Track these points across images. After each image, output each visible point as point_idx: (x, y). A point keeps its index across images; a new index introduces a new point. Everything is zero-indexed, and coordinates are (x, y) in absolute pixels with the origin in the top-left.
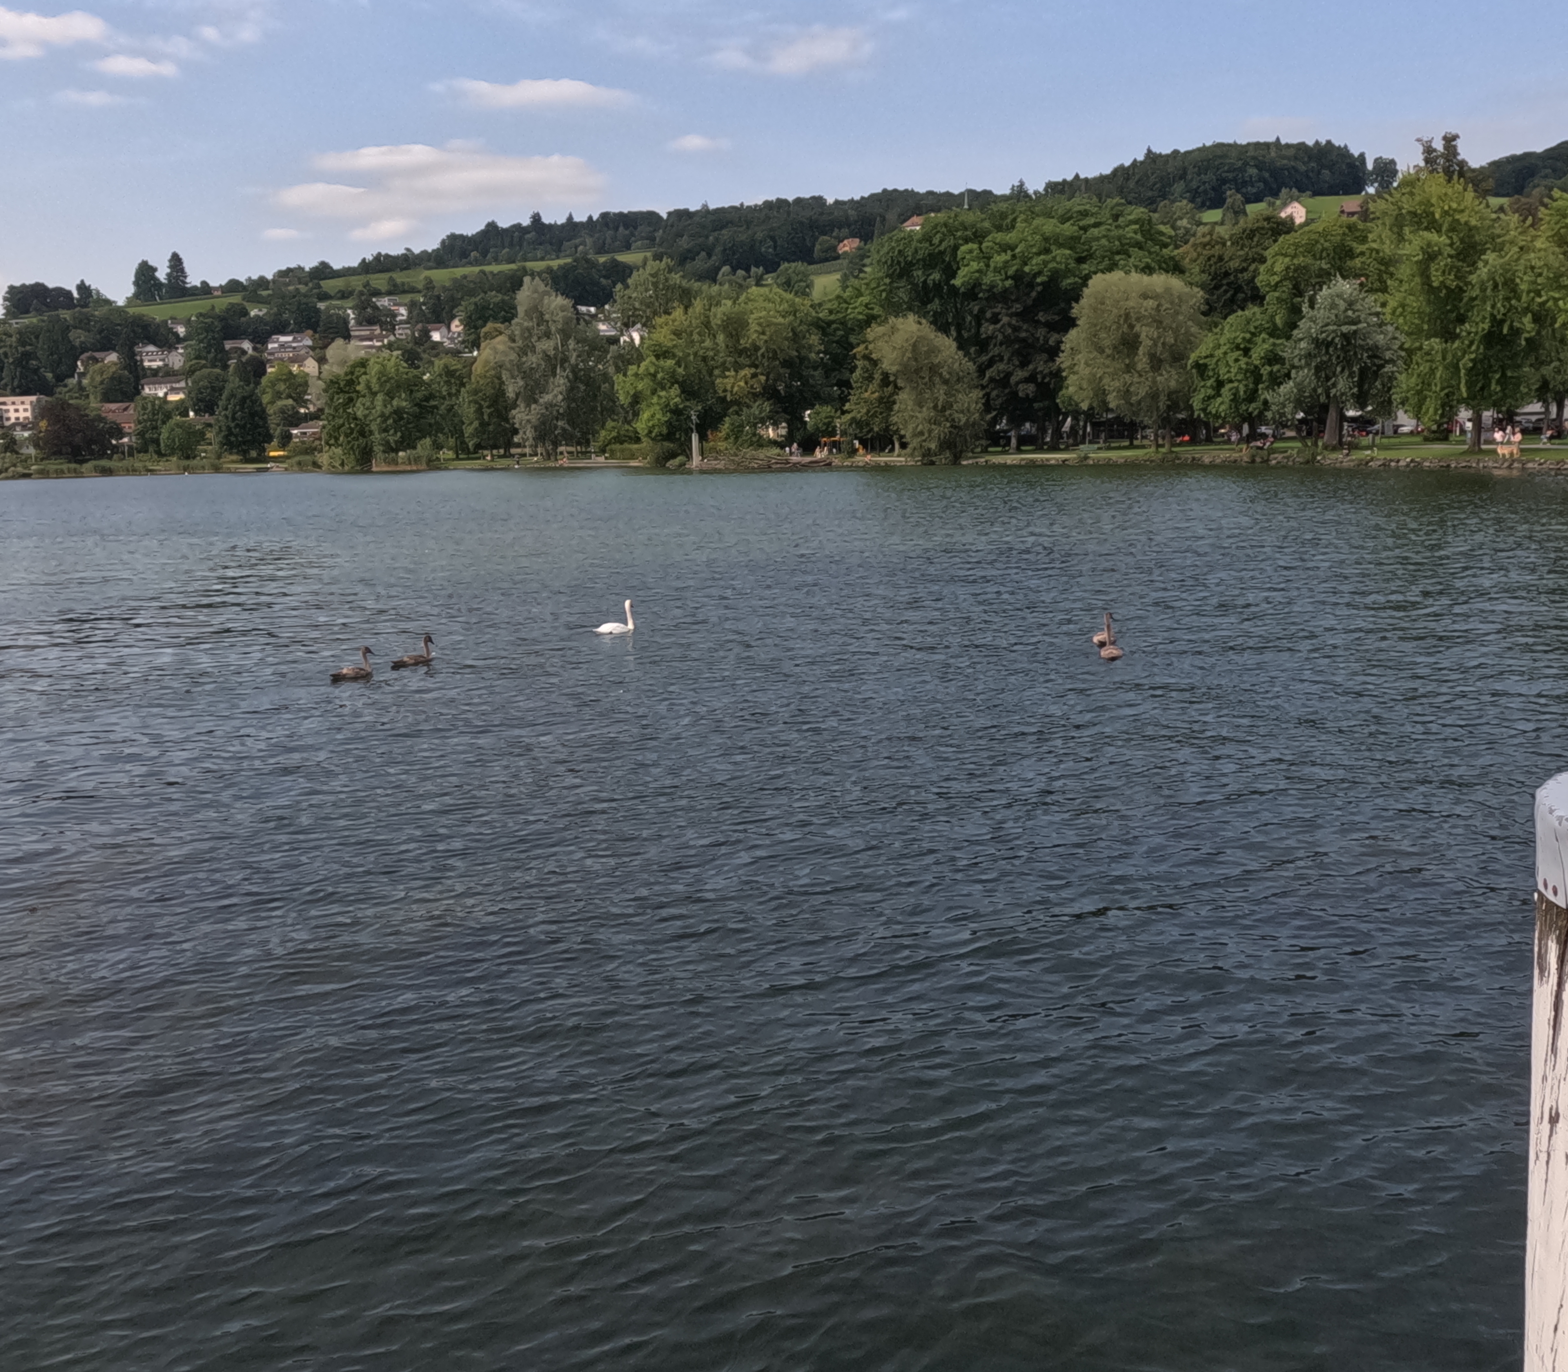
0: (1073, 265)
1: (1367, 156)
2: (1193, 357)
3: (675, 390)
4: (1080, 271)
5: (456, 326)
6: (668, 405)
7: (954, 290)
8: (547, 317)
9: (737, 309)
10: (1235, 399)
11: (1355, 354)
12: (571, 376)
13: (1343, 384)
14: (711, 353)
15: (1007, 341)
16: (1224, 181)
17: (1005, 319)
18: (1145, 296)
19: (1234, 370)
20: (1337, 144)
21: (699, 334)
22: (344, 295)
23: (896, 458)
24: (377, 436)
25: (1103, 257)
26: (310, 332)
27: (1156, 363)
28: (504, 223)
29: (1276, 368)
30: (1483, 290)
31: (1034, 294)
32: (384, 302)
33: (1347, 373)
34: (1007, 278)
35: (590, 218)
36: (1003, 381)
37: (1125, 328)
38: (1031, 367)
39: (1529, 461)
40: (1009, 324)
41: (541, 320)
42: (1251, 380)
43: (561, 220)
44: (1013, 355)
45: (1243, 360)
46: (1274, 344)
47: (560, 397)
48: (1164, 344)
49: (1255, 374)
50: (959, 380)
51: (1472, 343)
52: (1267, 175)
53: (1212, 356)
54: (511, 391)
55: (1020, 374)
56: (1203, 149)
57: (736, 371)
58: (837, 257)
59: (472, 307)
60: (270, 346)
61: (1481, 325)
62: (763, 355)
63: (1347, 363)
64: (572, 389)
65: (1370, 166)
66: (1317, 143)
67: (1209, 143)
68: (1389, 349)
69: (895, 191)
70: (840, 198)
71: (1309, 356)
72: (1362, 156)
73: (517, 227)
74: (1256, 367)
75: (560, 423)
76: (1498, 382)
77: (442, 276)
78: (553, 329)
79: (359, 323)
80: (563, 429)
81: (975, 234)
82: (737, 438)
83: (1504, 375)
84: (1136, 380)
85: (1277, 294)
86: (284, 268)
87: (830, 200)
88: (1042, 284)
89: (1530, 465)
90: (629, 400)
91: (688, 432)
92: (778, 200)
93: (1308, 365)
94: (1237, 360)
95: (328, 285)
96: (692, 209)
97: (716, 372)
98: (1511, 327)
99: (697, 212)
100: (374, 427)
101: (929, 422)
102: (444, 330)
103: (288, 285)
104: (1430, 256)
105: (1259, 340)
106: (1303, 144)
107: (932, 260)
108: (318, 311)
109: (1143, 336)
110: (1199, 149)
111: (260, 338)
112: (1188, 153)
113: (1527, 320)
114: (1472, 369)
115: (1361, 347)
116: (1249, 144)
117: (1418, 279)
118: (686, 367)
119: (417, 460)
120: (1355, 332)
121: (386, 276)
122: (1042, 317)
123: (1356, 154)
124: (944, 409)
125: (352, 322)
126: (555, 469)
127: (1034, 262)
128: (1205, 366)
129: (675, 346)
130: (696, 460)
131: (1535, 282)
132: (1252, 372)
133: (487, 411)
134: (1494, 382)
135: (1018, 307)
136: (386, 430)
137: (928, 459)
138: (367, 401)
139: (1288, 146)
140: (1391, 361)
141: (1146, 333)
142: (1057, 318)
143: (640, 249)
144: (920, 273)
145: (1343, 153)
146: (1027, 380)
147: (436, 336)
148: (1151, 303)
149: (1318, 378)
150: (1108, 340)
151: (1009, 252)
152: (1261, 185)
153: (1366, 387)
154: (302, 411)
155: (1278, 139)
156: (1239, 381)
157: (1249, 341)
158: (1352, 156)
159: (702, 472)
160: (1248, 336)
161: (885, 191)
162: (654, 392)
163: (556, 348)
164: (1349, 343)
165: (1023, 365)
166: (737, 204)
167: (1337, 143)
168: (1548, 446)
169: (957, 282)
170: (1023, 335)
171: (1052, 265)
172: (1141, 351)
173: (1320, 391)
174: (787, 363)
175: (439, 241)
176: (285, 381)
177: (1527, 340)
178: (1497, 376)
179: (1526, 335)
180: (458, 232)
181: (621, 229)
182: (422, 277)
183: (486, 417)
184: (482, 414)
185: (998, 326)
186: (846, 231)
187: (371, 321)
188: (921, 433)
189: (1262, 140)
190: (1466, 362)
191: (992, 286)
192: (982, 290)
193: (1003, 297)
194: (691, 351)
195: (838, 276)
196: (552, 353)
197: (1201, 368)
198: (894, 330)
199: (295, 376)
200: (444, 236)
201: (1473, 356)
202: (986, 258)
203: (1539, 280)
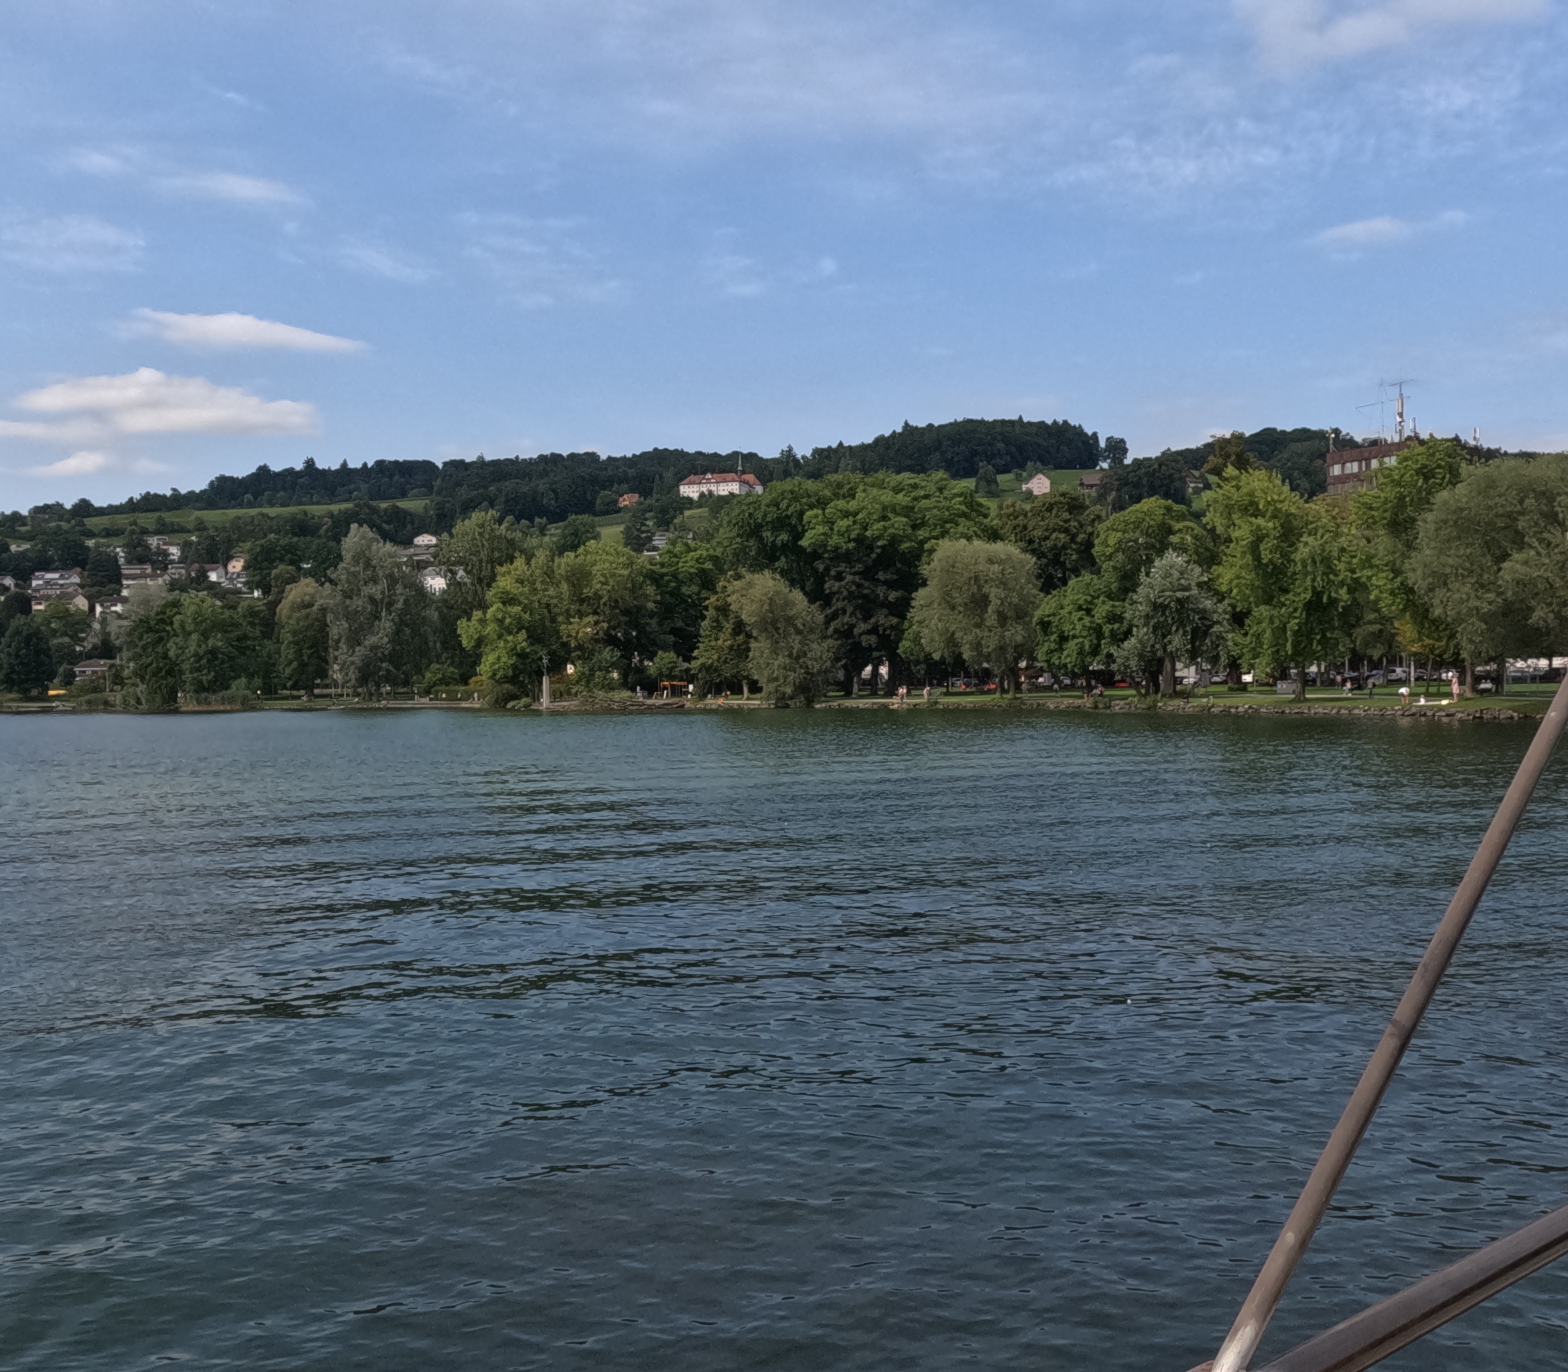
0: (910, 531)
1: (1099, 435)
2: (1038, 614)
3: (523, 635)
4: (916, 537)
5: (236, 566)
6: (515, 648)
7: (802, 549)
8: (374, 562)
9: (578, 560)
10: (1081, 652)
11: (1188, 616)
12: (397, 619)
13: (1177, 641)
14: (555, 601)
15: (851, 597)
16: (974, 453)
17: (849, 578)
18: (991, 561)
19: (1079, 627)
20: (1072, 424)
21: (542, 582)
22: (110, 533)
23: (745, 701)
24: (187, 676)
25: (935, 525)
26: (78, 570)
27: (1003, 619)
28: (276, 467)
29: (1116, 626)
30: (1305, 566)
31: (874, 556)
32: (154, 542)
33: (1181, 632)
34: (850, 541)
35: (365, 465)
36: (846, 633)
37: (974, 589)
38: (873, 620)
39: (1355, 708)
40: (853, 582)
41: (368, 565)
42: (1094, 636)
43: (335, 466)
44: (856, 609)
45: (1087, 620)
46: (1113, 606)
47: (386, 640)
48: (1010, 604)
49: (1098, 631)
50: (812, 631)
51: (1295, 610)
52: (1013, 449)
53: (1054, 615)
54: (334, 632)
55: (863, 627)
56: (955, 424)
57: (580, 618)
58: (619, 511)
59: (258, 549)
60: (34, 583)
61: (1303, 596)
62: (605, 604)
63: (1181, 624)
64: (397, 632)
65: (1102, 444)
66: (1055, 422)
67: (960, 419)
68: (1215, 612)
69: (666, 450)
70: (614, 455)
71: (1147, 617)
72: (1095, 435)
73: (290, 472)
74: (1099, 625)
75: (384, 665)
76: (1319, 642)
77: (212, 516)
78: (381, 574)
79: (129, 562)
80: (388, 670)
81: (818, 501)
82: (588, 682)
83: (1324, 636)
84: (987, 634)
85: (1112, 563)
86: (41, 504)
87: (603, 457)
88: (882, 547)
89: (1356, 711)
90: (473, 643)
91: (540, 675)
92: (553, 454)
93: (1146, 625)
94: (1080, 619)
95: (91, 522)
96: (468, 460)
97: (560, 619)
98: (1329, 597)
99: (473, 463)
100: (186, 666)
101: (785, 668)
102: (221, 570)
103: (47, 521)
104: (1259, 538)
105: (1099, 602)
106: (1043, 423)
107: (780, 523)
108: (88, 548)
109: (992, 597)
110: (951, 424)
111: (23, 575)
112: (941, 426)
113: (1343, 591)
114: (1298, 631)
115: (1193, 610)
116: (995, 421)
117: (1249, 557)
118: (531, 614)
119: (231, 700)
120: (1188, 597)
121: (156, 515)
122: (881, 576)
123: (1090, 433)
124: (798, 658)
125: (122, 561)
126: (379, 709)
127: (875, 527)
128: (1049, 623)
129: (521, 594)
130: (545, 701)
131: (1349, 563)
132: (1095, 629)
133: (306, 652)
134: (1315, 642)
135: (859, 567)
136: (198, 670)
137: (782, 703)
138: (179, 640)
139: (1030, 424)
140: (1218, 622)
141: (994, 593)
142: (895, 577)
143: (417, 497)
144: (769, 534)
145: (1078, 432)
146: (869, 632)
147: (213, 577)
148: (996, 568)
149: (1156, 636)
150: (959, 599)
151: (851, 518)
152: (1008, 458)
153: (1197, 644)
154: (78, 649)
155: (1021, 417)
156: (1085, 637)
157: (1091, 603)
158: (1086, 434)
159: (554, 713)
160: (1089, 598)
161: (656, 449)
162: (500, 637)
163: (383, 593)
164: (1182, 606)
165: (866, 619)
166: (512, 457)
167: (1073, 422)
168: (1350, 695)
169: (804, 543)
170: (866, 591)
171: (891, 531)
172: (990, 609)
173: (1157, 646)
174: (626, 612)
175: (208, 482)
176: (60, 618)
177: (1343, 607)
178: (1318, 637)
179: (1342, 604)
180: (227, 474)
181: (396, 478)
182: (193, 517)
183: (305, 658)
184: (301, 655)
185: (843, 583)
186: (625, 486)
187: (141, 561)
188: (776, 679)
189: (1007, 418)
190: (1293, 624)
191: (837, 548)
192: (827, 551)
193: (847, 557)
194: (534, 598)
195: (621, 528)
196: (378, 597)
197: (1045, 625)
198: (750, 585)
199: (71, 615)
200: (213, 478)
201: (1297, 621)
202: (831, 523)
203: (1355, 561)
